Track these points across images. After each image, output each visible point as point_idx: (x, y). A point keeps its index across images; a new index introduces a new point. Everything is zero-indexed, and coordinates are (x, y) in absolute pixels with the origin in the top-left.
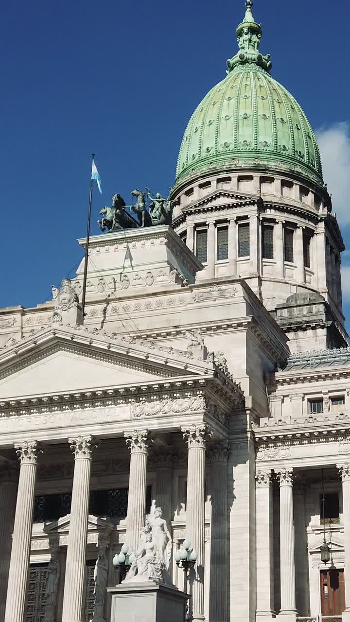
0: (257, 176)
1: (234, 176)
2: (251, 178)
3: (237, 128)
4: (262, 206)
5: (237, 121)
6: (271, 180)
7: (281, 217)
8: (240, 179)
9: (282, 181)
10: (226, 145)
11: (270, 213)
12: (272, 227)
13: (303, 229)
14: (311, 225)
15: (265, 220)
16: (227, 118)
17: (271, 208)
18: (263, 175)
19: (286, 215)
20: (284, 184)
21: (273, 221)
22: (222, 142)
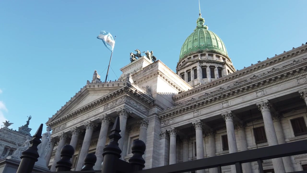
0: (199, 54)
1: (192, 56)
2: (197, 55)
3: (193, 43)
4: (201, 62)
5: (193, 41)
6: (204, 55)
7: (208, 65)
8: (194, 57)
9: (209, 54)
10: (190, 49)
11: (204, 64)
12: (206, 69)
13: (217, 67)
14: (221, 66)
15: (202, 66)
16: (190, 41)
17: (204, 62)
18: (201, 54)
19: (210, 64)
20: (209, 55)
21: (206, 66)
22: (188, 48)
